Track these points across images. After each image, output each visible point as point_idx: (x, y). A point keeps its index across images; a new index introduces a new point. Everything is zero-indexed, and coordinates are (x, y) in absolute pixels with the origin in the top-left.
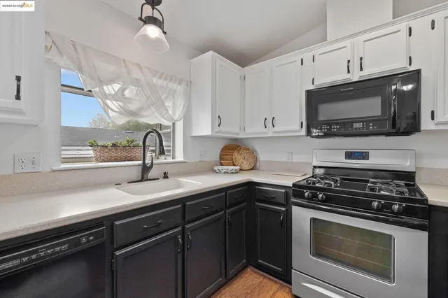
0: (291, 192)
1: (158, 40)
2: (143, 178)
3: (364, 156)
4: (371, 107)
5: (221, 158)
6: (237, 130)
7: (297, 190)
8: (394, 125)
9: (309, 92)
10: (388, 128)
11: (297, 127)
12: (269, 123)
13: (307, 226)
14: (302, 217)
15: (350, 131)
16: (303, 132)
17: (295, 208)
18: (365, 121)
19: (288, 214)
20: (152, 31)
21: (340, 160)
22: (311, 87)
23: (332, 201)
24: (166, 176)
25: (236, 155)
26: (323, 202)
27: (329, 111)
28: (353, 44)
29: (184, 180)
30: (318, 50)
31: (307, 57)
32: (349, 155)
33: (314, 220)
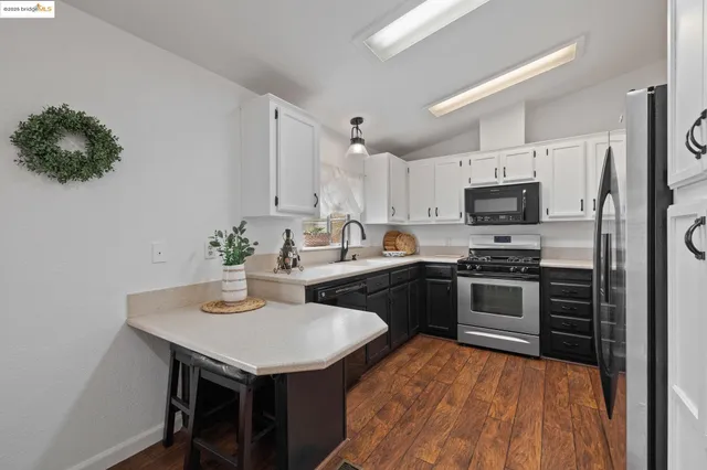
0: (456, 267)
1: (362, 155)
2: (342, 260)
3: (507, 239)
4: (510, 205)
5: (384, 245)
6: (402, 218)
7: (462, 265)
8: (525, 218)
9: (467, 191)
10: (521, 219)
11: (458, 217)
12: (433, 212)
13: (469, 291)
14: (465, 284)
15: (497, 221)
16: (463, 221)
17: (460, 279)
18: (508, 214)
19: (454, 285)
20: (358, 148)
21: (490, 243)
22: (469, 186)
23: (487, 270)
24: (354, 259)
25: (398, 241)
26: (479, 271)
27: (482, 206)
28: (499, 157)
29: (369, 261)
30: (474, 156)
31: (465, 162)
32: (498, 239)
33: (474, 286)
